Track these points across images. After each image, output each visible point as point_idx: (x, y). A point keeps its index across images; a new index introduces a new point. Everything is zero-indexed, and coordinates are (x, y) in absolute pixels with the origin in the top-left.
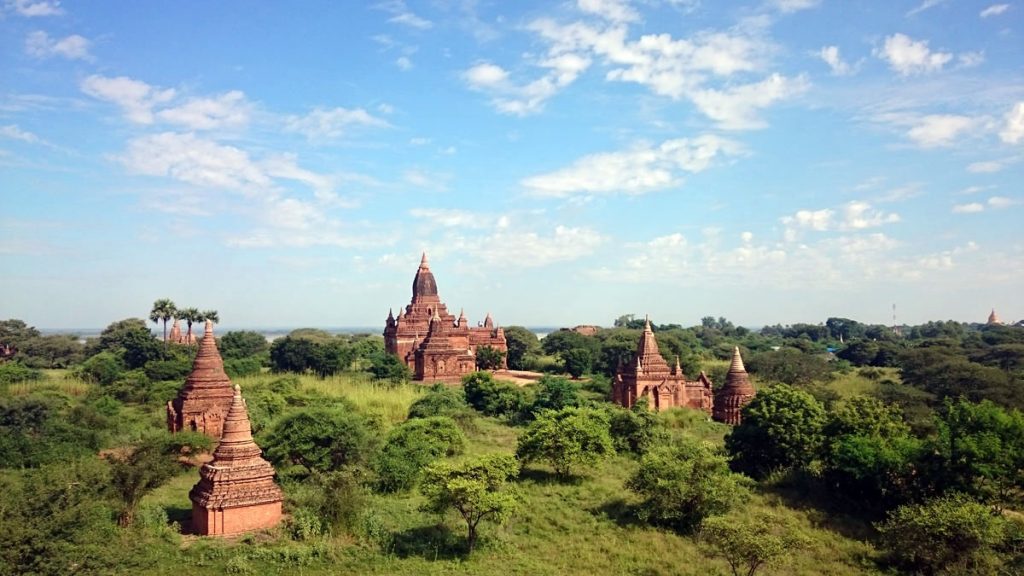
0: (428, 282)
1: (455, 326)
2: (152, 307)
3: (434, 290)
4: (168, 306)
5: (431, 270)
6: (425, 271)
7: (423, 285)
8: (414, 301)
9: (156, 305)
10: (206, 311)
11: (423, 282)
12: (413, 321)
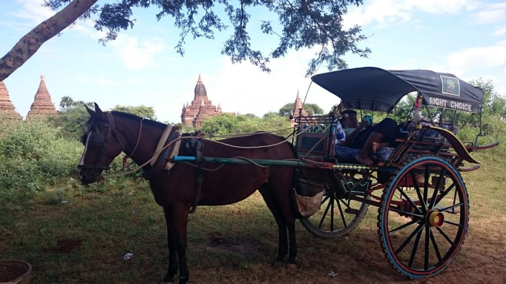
0: (202, 89)
1: (216, 111)
2: (61, 100)
3: (205, 93)
4: (68, 99)
5: (204, 83)
6: (200, 84)
7: (200, 91)
8: (195, 99)
9: (63, 98)
10: (88, 102)
11: (199, 89)
12: (194, 109)
